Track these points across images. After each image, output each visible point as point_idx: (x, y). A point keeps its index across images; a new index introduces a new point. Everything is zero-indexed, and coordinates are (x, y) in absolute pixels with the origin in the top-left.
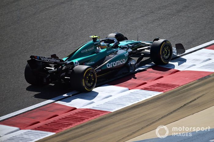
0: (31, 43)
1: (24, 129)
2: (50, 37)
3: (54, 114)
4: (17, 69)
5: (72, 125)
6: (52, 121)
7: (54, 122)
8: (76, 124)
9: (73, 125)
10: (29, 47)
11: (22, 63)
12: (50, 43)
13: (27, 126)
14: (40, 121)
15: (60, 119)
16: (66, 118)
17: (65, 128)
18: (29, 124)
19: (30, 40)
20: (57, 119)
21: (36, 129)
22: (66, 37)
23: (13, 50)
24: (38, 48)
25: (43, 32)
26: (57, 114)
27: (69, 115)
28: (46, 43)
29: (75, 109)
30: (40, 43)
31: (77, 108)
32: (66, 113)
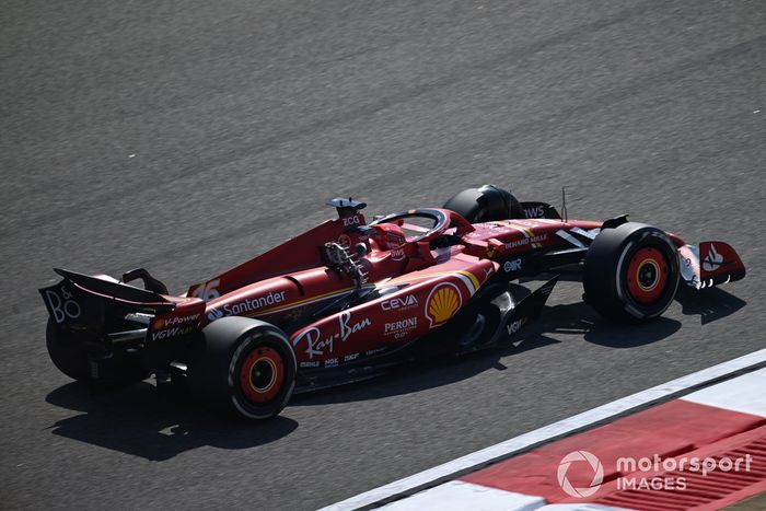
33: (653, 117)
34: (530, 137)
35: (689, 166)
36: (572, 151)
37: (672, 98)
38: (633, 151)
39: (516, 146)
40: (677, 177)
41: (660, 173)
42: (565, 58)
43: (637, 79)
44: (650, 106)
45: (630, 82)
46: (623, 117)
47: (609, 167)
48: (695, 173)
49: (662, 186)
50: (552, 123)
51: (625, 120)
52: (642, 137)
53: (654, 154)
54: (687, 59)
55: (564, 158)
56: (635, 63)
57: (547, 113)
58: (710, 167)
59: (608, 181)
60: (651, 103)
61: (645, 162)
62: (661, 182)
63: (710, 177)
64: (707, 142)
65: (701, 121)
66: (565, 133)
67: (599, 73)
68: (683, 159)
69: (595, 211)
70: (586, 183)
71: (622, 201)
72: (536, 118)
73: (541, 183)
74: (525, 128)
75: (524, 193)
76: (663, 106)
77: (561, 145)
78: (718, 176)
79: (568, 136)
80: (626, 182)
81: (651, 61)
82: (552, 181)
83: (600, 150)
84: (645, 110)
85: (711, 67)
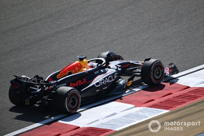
0: (147, 24)
1: (140, 106)
2: (165, 18)
3: (169, 92)
4: (133, 49)
5: (185, 103)
6: (166, 99)
7: (168, 100)
8: (190, 102)
9: (187, 103)
10: (145, 27)
11: (137, 43)
12: (165, 23)
13: (142, 103)
14: (155, 99)
15: (174, 97)
16: (180, 96)
17: (179, 106)
18: (145, 101)
19: (145, 21)
20: (171, 97)
21: (151, 107)
22: (180, 18)
23: (129, 30)
24: (153, 28)
25: (158, 13)
26: (172, 92)
27: (183, 93)
28: (161, 24)
29: (189, 87)
30: (155, 24)
31: (191, 86)
32: (179, 92)
33: (49, 46)
34: (16, 52)
35: (58, 59)
36: (27, 55)
37: (54, 41)
38: (43, 55)
39: (12, 54)
40: (55, 62)
41: (50, 61)
42: (25, 31)
43: (44, 36)
44: (48, 44)
45: (43, 37)
46: (41, 46)
47: (37, 60)
48: (60, 61)
49: (51, 65)
50: (22, 48)
51: (41, 47)
52: (46, 52)
53: (49, 56)
54: (57, 31)
55: (25, 57)
56: (44, 32)
57: (21, 45)
58: (64, 60)
59: (37, 63)
60: (48, 43)
61: (47, 58)
62: (51, 64)
63: (63, 62)
64: (63, 53)
65: (61, 47)
66: (25, 51)
67: (34, 35)
68: (57, 58)
69: (33, 71)
70: (31, 64)
71: (41, 69)
72: (18, 47)
73: (19, 64)
74: (15, 49)
75: (15, 67)
76: (51, 43)
77: (24, 54)
78: (66, 62)
79: (26, 51)
80: (42, 64)
81: (48, 31)
82: (22, 63)
83: (35, 55)
84: (46, 44)
85: (64, 33)
